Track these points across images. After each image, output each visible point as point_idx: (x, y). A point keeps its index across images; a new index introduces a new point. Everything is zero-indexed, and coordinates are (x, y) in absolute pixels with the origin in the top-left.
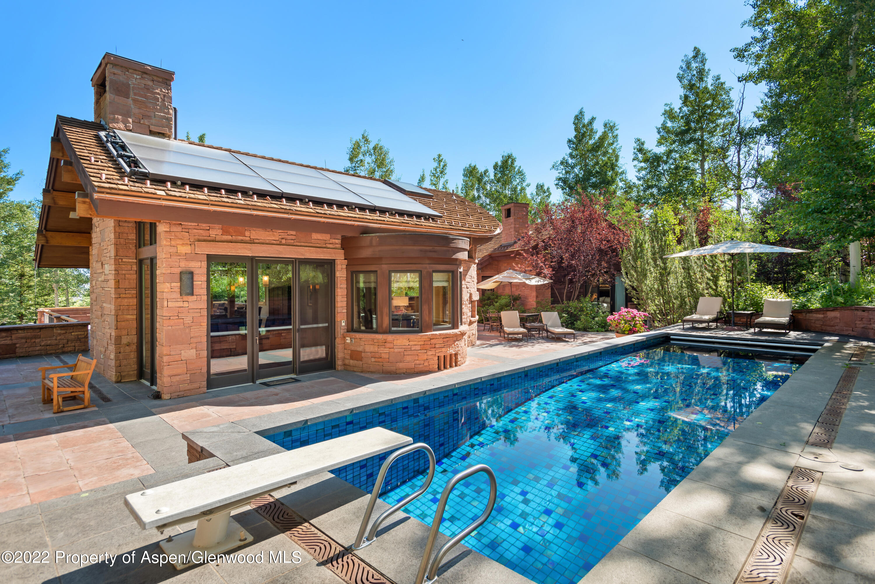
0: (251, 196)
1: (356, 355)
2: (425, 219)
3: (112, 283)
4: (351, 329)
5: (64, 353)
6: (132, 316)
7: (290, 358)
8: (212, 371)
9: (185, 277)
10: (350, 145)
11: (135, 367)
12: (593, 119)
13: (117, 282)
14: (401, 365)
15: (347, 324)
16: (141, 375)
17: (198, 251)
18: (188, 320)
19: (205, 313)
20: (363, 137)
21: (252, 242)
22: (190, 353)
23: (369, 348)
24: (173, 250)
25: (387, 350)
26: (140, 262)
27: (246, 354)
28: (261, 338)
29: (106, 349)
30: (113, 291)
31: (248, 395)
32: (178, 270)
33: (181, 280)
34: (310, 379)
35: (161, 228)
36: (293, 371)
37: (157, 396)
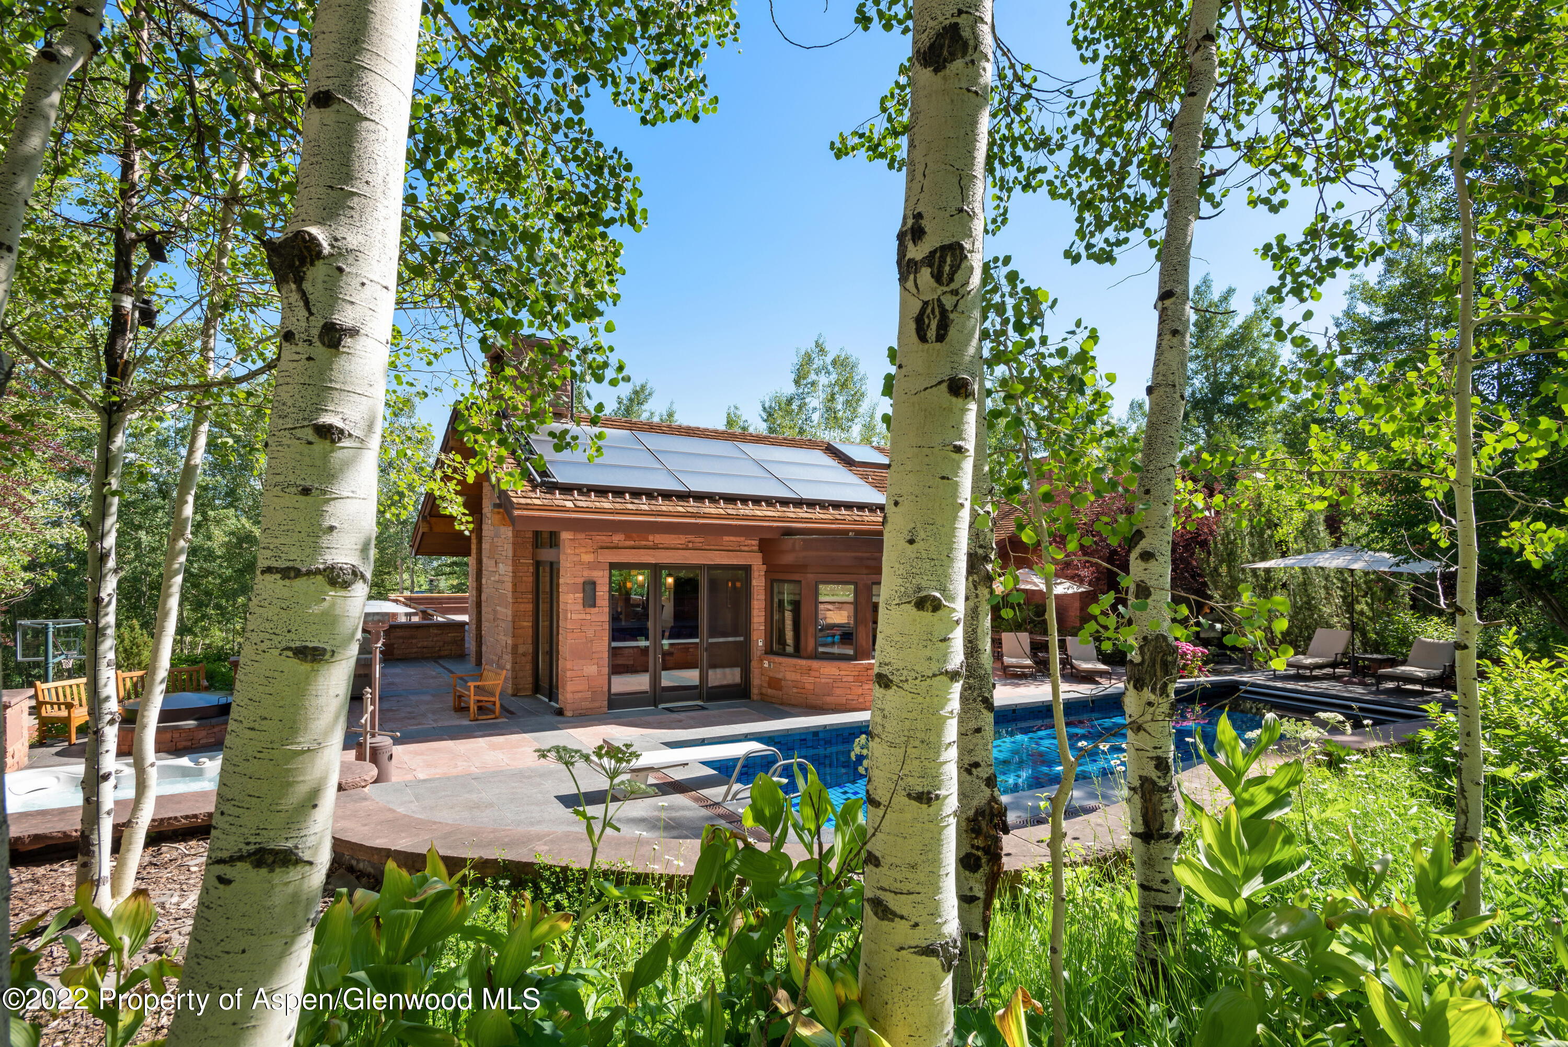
0: (655, 498)
1: (775, 683)
2: (871, 510)
3: (509, 586)
4: (769, 651)
5: (440, 657)
6: (527, 624)
7: (696, 682)
8: (613, 691)
9: (588, 588)
10: (796, 360)
11: (530, 679)
12: (1230, 292)
13: (515, 585)
14: (828, 699)
15: (765, 644)
16: (537, 689)
17: (601, 559)
18: (590, 634)
19: (607, 626)
20: (817, 345)
21: (655, 547)
22: (591, 669)
23: (791, 676)
24: (576, 559)
25: (811, 680)
26: (538, 564)
27: (646, 671)
28: (664, 654)
29: (500, 657)
30: (510, 595)
31: (650, 719)
32: (581, 580)
33: (584, 591)
34: (719, 707)
35: (565, 536)
36: (700, 698)
37: (560, 712)
